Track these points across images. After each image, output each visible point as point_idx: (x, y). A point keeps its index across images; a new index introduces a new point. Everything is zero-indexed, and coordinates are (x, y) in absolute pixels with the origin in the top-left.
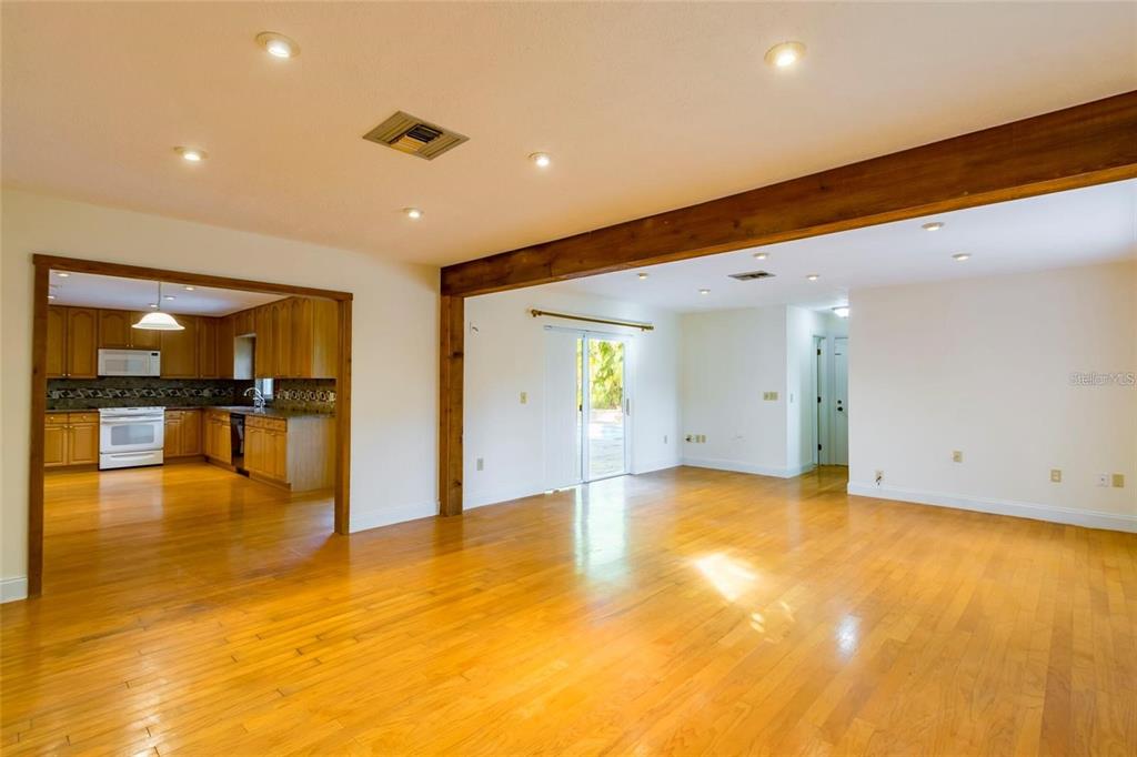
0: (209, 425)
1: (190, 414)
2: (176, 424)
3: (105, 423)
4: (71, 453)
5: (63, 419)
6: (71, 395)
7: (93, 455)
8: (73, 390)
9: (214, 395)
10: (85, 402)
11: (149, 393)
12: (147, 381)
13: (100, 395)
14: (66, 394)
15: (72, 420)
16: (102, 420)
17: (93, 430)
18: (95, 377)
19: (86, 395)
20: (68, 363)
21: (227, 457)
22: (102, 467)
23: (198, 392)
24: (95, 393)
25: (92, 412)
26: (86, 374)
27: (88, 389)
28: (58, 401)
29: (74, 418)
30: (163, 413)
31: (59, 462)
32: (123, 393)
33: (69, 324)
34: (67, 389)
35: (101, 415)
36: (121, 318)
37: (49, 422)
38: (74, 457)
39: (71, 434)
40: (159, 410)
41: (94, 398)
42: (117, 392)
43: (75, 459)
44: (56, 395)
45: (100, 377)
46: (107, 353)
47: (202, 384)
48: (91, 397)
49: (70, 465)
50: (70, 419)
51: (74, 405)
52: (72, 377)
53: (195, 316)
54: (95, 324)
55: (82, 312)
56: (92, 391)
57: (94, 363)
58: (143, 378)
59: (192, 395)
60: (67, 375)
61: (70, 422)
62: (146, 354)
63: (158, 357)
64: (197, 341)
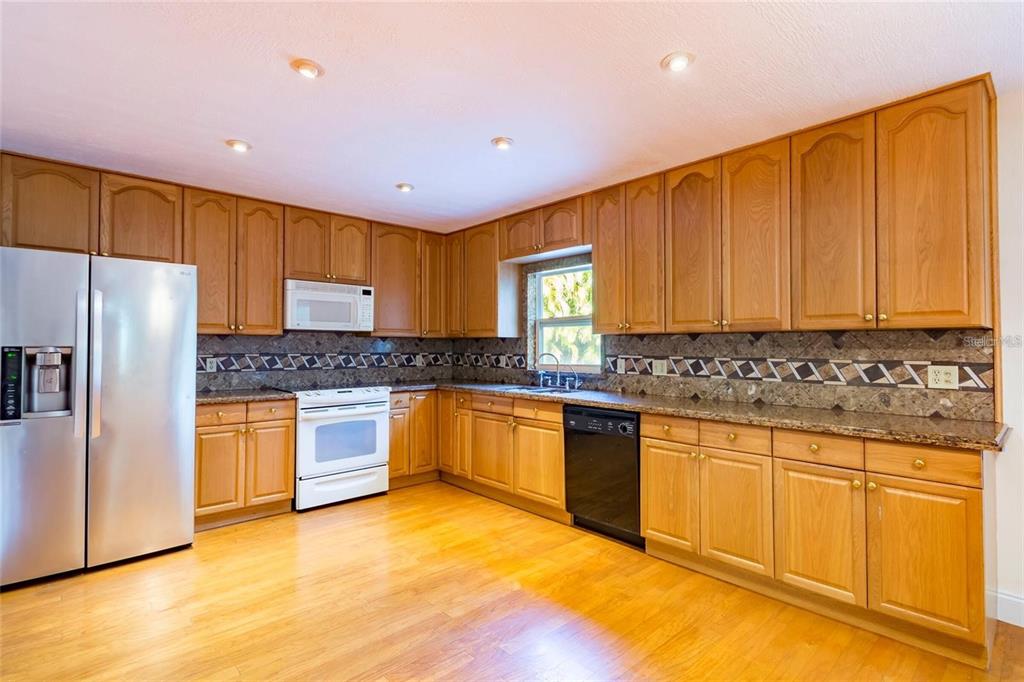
0: (466, 419)
1: (421, 397)
2: (403, 416)
3: (307, 420)
4: (251, 484)
5: (236, 414)
6: (236, 366)
7: (287, 484)
8: (239, 356)
9: (429, 364)
10: (258, 377)
11: (347, 361)
12: (345, 341)
13: (279, 365)
14: (226, 363)
15: (252, 416)
16: (301, 414)
17: (287, 433)
18: (280, 332)
19: (258, 365)
20: (239, 305)
21: (543, 493)
22: (300, 506)
23: (409, 360)
24: (272, 362)
25: (284, 400)
26: (266, 327)
27: (261, 354)
28: (216, 377)
29: (257, 412)
30: (388, 399)
31: (231, 501)
32: (312, 362)
33: (241, 230)
34: (230, 355)
35: (301, 405)
36: (318, 224)
37: (216, 422)
38: (255, 489)
39: (251, 444)
40: (383, 393)
41: (271, 370)
42: (304, 359)
43: (258, 493)
44: (212, 365)
45: (286, 332)
46: (298, 288)
47: (417, 345)
48: (266, 369)
49: (248, 505)
50: (250, 414)
51: (240, 383)
52: (245, 332)
53: (415, 230)
54: (280, 234)
55: (261, 209)
56: (267, 358)
57: (280, 306)
58: (340, 334)
59: (402, 365)
60: (237, 328)
61: (250, 420)
62: (355, 292)
63: (371, 298)
64: (418, 272)
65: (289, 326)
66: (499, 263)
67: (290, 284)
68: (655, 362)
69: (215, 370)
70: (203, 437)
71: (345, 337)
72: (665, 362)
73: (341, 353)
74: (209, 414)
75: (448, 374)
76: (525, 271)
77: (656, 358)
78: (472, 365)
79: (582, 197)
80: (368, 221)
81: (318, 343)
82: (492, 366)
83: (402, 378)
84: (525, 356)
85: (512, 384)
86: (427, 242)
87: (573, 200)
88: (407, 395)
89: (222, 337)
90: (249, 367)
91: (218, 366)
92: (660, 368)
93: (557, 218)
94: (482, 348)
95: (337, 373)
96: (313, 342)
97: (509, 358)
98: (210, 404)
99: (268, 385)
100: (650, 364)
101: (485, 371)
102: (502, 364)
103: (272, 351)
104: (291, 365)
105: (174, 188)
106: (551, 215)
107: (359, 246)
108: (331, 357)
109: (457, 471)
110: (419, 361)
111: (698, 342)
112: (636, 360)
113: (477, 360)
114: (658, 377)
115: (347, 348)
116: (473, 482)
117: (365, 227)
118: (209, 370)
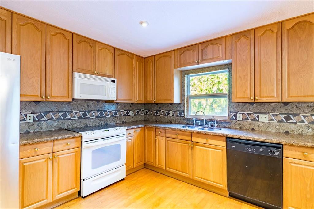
0: (161, 141)
1: (138, 131)
2: (131, 140)
3: (87, 147)
4: (56, 187)
5: (46, 148)
6: (45, 118)
7: (76, 185)
8: (46, 113)
9: (135, 115)
10: (57, 124)
11: (101, 114)
12: (100, 104)
13: (69, 117)
14: (39, 117)
15: (56, 148)
16: (84, 145)
17: (76, 155)
18: (70, 100)
19: (57, 117)
20: (47, 85)
21: (212, 180)
22: (84, 194)
23: (127, 113)
24: (64, 116)
25: (75, 137)
26: (63, 97)
27: (59, 112)
28: (32, 125)
29: (59, 146)
30: (125, 133)
31: (44, 200)
32: (85, 115)
33: (48, 43)
34: (41, 112)
35: (84, 139)
36: (90, 45)
37: (33, 155)
38: (58, 190)
39: (56, 164)
40: (123, 130)
41: (64, 119)
42: (81, 113)
43: (60, 192)
44: (30, 118)
45: (73, 100)
46: (80, 77)
47: (131, 106)
48: (61, 119)
49: (54, 199)
50: (55, 147)
51: (47, 127)
52: (50, 100)
53: (133, 54)
54: (71, 48)
55: (61, 33)
56: (62, 113)
57: (70, 86)
58: (98, 101)
59: (124, 115)
60: (46, 97)
61: (55, 151)
62: (108, 81)
63: (115, 84)
64: (134, 73)
65: (76, 97)
66: (174, 70)
67: (76, 75)
68: (261, 116)
69: (32, 121)
70: (25, 164)
71: (100, 103)
72: (267, 115)
73: (99, 110)
74: (29, 150)
75: (142, 119)
76: (183, 74)
77: (261, 113)
78: (154, 115)
79: (225, 37)
80: (113, 47)
81: (88, 106)
82: (165, 115)
83: (124, 121)
84: (183, 111)
85: (176, 124)
86: (137, 60)
87: (221, 38)
88: (133, 130)
89: (37, 102)
90: (52, 118)
91: (34, 118)
92: (264, 118)
93: (210, 48)
94: (160, 108)
95: (97, 120)
96: (86, 105)
97: (174, 112)
98: (29, 144)
99: (62, 127)
100: (258, 117)
101: (161, 118)
102: (171, 114)
103: (65, 110)
104: (74, 117)
105: (6, 12)
106: (207, 46)
107: (109, 59)
108: (94, 113)
109: (156, 165)
110: (131, 113)
111: (289, 107)
112: (248, 114)
113: (157, 113)
114: (263, 122)
115: (101, 108)
116: (166, 170)
117: (112, 50)
118: (28, 121)
